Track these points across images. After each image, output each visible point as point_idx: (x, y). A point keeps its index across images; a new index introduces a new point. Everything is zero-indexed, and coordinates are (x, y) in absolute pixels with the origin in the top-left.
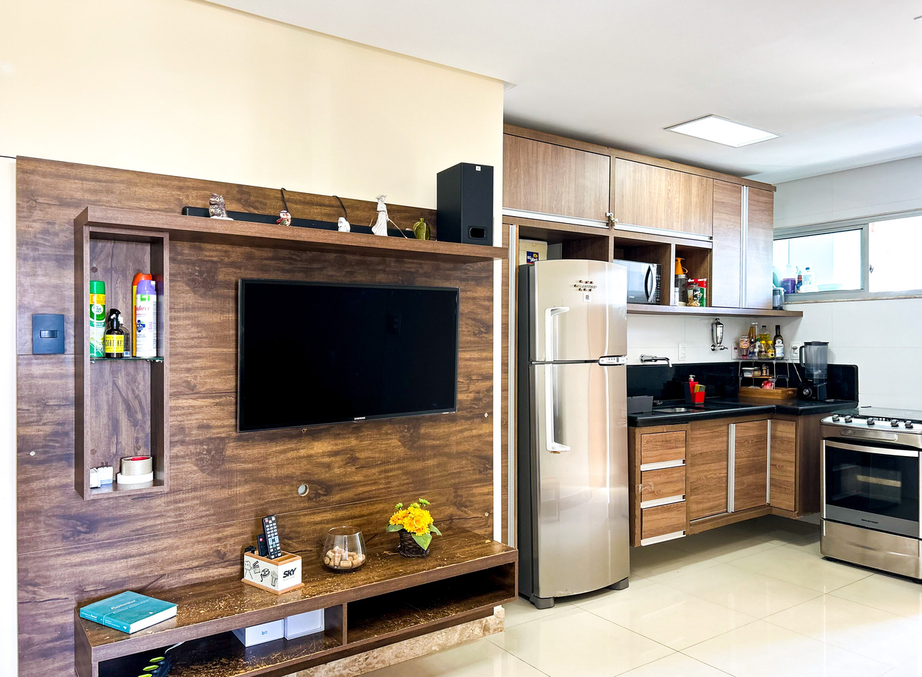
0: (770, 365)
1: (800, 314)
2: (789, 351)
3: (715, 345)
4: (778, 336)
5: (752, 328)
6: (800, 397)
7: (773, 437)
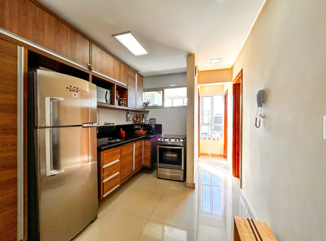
0: (142, 125)
1: (148, 112)
2: (146, 121)
3: (128, 119)
4: (143, 117)
5: (137, 115)
6: (149, 133)
7: (144, 145)
